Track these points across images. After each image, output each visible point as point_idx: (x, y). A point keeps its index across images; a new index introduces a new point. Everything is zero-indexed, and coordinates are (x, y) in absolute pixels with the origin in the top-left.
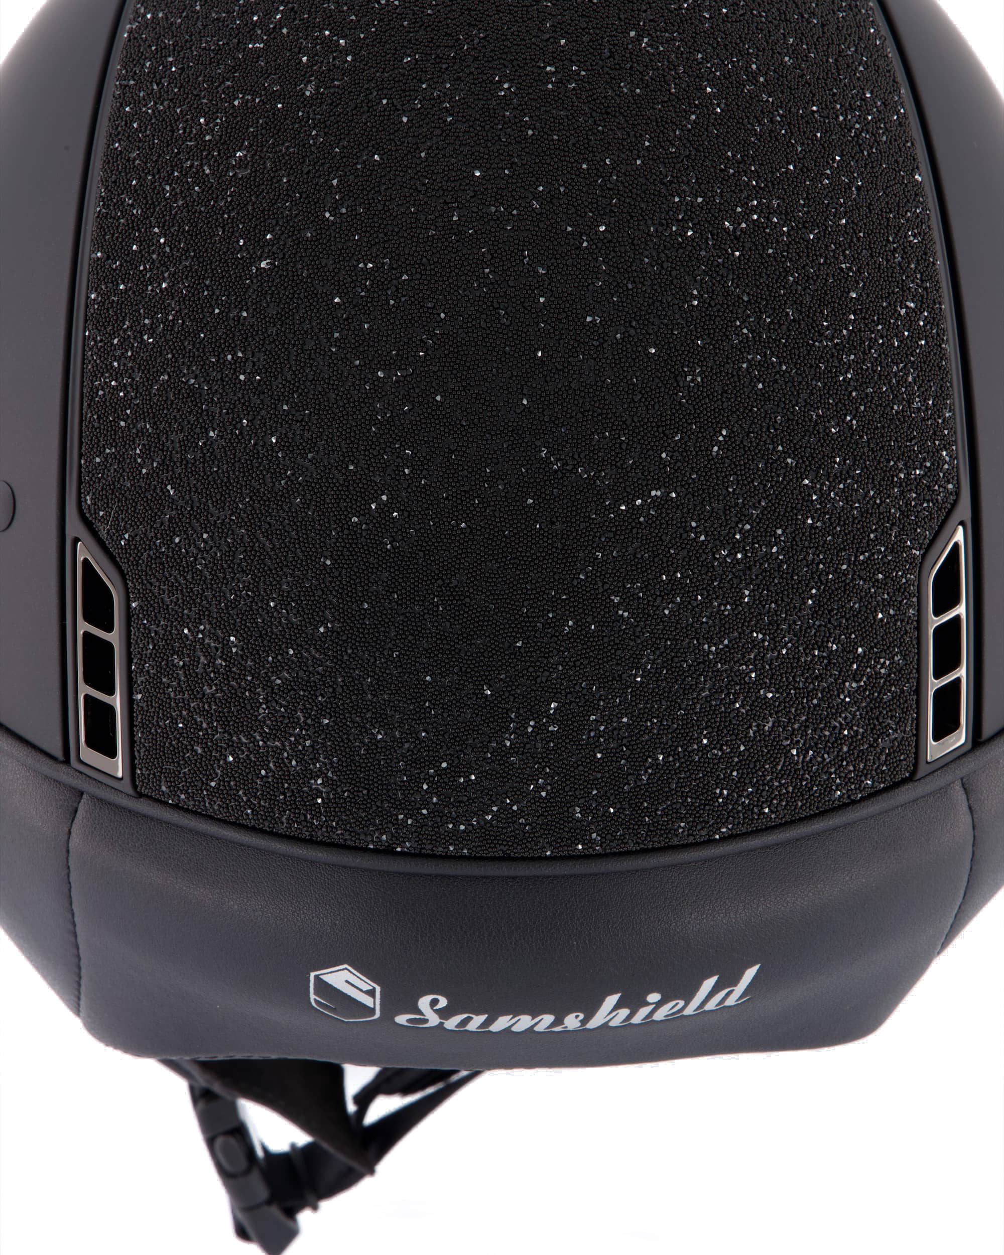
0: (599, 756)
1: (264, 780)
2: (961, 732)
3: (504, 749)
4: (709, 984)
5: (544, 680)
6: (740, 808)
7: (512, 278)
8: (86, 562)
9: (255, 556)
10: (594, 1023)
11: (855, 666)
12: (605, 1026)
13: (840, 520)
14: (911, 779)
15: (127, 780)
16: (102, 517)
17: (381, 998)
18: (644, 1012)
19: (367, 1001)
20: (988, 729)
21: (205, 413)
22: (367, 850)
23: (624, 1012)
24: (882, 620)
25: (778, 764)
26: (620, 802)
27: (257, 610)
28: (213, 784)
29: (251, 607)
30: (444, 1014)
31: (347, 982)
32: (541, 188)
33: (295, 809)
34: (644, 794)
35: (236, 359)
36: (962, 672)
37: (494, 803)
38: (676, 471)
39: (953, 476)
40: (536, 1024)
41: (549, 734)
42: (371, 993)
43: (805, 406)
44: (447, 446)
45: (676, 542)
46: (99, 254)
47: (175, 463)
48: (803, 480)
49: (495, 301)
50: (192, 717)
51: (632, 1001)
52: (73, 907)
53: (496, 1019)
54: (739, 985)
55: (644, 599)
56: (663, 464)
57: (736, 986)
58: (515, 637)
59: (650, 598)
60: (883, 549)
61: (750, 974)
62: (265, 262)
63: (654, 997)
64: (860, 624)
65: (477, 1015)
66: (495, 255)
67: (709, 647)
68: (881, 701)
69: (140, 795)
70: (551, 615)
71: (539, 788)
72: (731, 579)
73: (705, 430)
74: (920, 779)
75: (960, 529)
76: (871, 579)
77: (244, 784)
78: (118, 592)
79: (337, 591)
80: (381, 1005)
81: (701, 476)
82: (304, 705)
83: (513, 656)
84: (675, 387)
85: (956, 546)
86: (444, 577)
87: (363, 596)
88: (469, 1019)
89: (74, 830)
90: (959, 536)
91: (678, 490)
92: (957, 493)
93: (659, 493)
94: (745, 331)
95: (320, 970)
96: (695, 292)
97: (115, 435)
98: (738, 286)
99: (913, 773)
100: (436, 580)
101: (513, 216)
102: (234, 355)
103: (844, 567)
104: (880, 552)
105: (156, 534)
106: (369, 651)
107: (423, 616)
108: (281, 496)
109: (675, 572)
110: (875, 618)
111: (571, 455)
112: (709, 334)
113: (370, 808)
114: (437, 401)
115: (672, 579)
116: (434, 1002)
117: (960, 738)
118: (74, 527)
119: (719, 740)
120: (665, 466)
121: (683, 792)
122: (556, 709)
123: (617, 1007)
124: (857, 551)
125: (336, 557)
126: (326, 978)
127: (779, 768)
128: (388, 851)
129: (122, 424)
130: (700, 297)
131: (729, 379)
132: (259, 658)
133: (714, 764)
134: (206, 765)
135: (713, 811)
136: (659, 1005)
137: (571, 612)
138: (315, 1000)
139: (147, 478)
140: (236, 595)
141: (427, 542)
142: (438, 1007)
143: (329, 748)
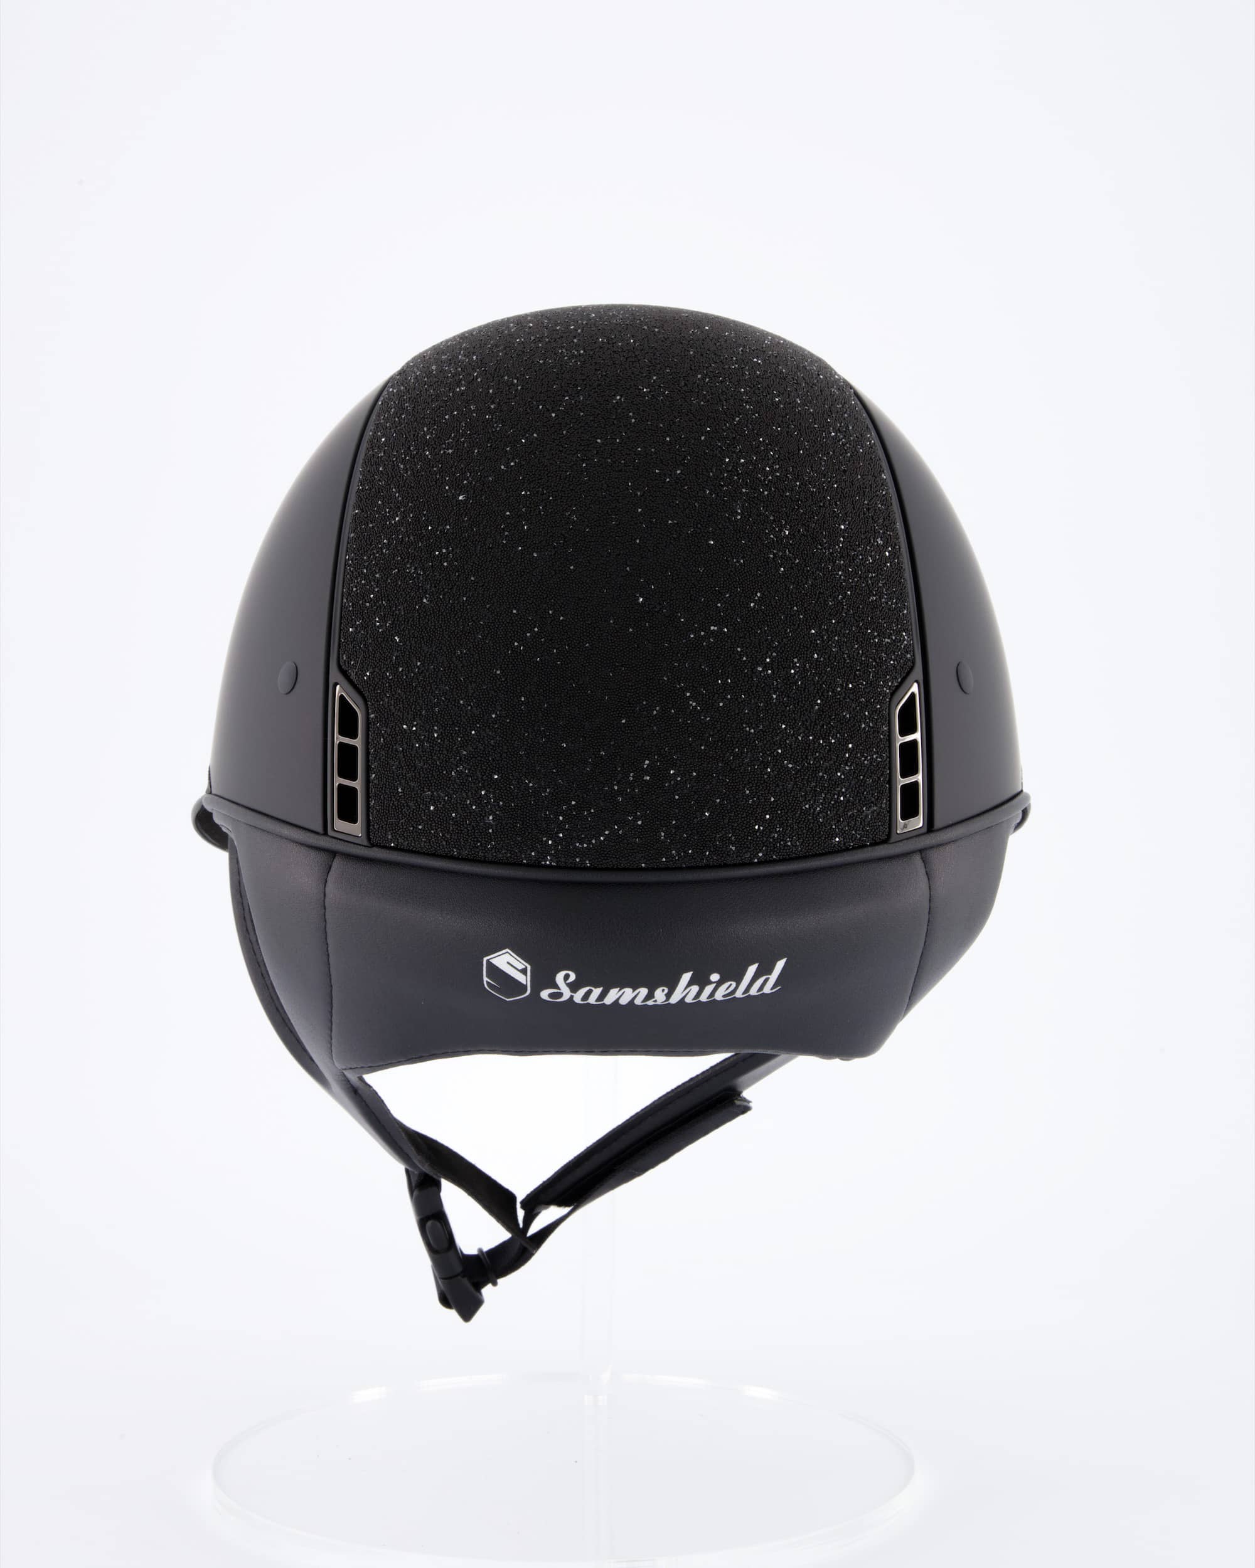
0: (677, 797)
1: (455, 820)
2: (919, 818)
3: (613, 792)
4: (752, 969)
5: (640, 745)
6: (771, 840)
7: (621, 498)
8: (342, 698)
9: (450, 672)
10: (675, 999)
11: (847, 755)
12: (682, 1001)
13: (835, 659)
14: (886, 841)
15: (365, 837)
16: (353, 664)
17: (531, 976)
18: (709, 989)
19: (521, 978)
20: (938, 824)
21: (421, 588)
22: (522, 865)
23: (695, 989)
24: (864, 728)
25: (796, 813)
26: (691, 830)
27: (452, 707)
28: (420, 827)
29: (447, 705)
30: (574, 987)
31: (508, 963)
32: (639, 449)
33: (474, 838)
34: (707, 826)
35: (441, 554)
36: (919, 777)
37: (606, 829)
38: (727, 615)
39: (909, 649)
40: (636, 996)
41: (644, 782)
42: (524, 971)
43: (811, 586)
44: (577, 596)
45: (727, 660)
46: (357, 511)
47: (400, 622)
48: (811, 630)
49: (609, 511)
50: (408, 784)
51: (700, 980)
52: (328, 941)
53: (608, 992)
54: (773, 974)
55: (706, 695)
56: (718, 610)
57: (770, 974)
58: (621, 717)
59: (710, 695)
60: (864, 683)
61: (780, 965)
62: (462, 497)
63: (715, 977)
64: (850, 729)
65: (596, 988)
66: (610, 485)
67: (750, 729)
68: (865, 783)
69: (373, 845)
70: (644, 703)
71: (636, 819)
72: (764, 686)
73: (746, 592)
74: (893, 843)
75: (915, 686)
76: (857, 701)
77: (441, 825)
78: (362, 714)
79: (504, 690)
80: (531, 981)
81: (743, 620)
82: (481, 767)
83: (619, 730)
84: (726, 565)
85: (913, 695)
86: (574, 678)
87: (521, 693)
88: (589, 992)
89: (329, 879)
90: (915, 688)
91: (729, 627)
92: (914, 662)
93: (716, 628)
94: (772, 536)
95: (490, 955)
96: (739, 511)
97: (363, 612)
98: (767, 511)
99: (889, 836)
100: (569, 680)
101: (622, 464)
102: (440, 552)
103: (839, 689)
104: (862, 684)
105: (387, 669)
106: (524, 728)
107: (560, 704)
108: (469, 633)
109: (727, 679)
110: (860, 726)
111: (658, 602)
112: (748, 536)
113: (524, 834)
114: (571, 569)
115: (725, 683)
116: (567, 977)
117: (919, 822)
118: (335, 675)
119: (756, 792)
120: (720, 612)
121: (733, 826)
122: (648, 765)
123: (690, 984)
124: (847, 681)
125: (504, 669)
126: (494, 961)
127: (797, 815)
128: (536, 865)
129: (368, 604)
130: (742, 514)
131: (761, 563)
132: (452, 739)
133: (754, 809)
134: (416, 815)
135: (753, 841)
136: (719, 984)
137: (657, 701)
138: (487, 982)
139: (383, 634)
140: (438, 699)
141: (563, 656)
142: (569, 981)
143: (497, 795)
